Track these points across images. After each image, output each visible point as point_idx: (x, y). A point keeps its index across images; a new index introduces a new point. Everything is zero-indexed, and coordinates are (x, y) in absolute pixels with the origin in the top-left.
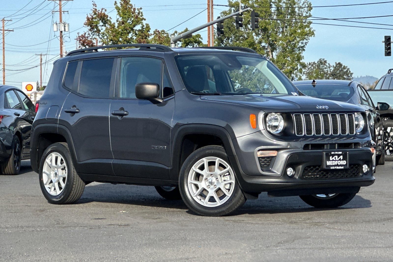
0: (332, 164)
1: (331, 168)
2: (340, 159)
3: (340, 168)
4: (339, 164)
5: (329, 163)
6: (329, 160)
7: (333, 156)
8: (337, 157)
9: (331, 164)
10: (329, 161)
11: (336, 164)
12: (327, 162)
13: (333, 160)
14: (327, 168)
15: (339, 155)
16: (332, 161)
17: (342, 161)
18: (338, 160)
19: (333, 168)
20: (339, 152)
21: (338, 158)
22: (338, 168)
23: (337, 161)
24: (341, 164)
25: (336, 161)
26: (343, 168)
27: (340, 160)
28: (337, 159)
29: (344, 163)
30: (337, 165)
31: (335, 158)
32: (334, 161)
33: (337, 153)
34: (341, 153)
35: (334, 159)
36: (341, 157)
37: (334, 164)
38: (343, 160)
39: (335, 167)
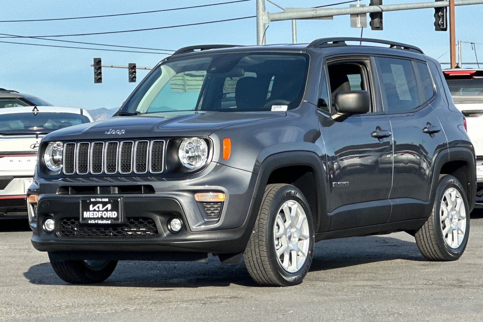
0: (93, 217)
1: (89, 222)
2: (107, 208)
3: (105, 222)
4: (104, 216)
5: (86, 215)
6: (88, 210)
7: (95, 204)
8: (101, 205)
9: (91, 217)
10: (88, 212)
11: (99, 217)
12: (85, 213)
13: (95, 210)
14: (84, 222)
15: (104, 204)
16: (93, 212)
17: (111, 212)
18: (103, 211)
19: (93, 222)
20: (103, 198)
21: (103, 207)
22: (100, 222)
23: (101, 212)
24: (108, 217)
25: (99, 212)
26: (109, 222)
27: (107, 210)
28: (101, 209)
29: (114, 214)
30: (102, 218)
31: (98, 207)
32: (95, 213)
33: (100, 200)
34: (107, 200)
35: (97, 209)
36: (109, 206)
37: (95, 216)
38: (111, 210)
39: (96, 221)
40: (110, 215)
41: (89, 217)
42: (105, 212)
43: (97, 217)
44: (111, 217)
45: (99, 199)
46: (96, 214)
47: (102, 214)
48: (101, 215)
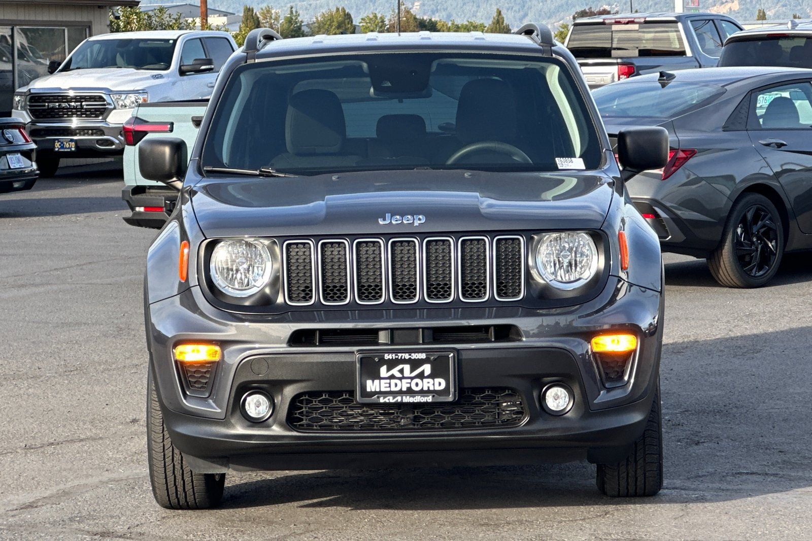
0: (388, 389)
1: (382, 400)
2: (423, 372)
3: (418, 399)
4: (414, 388)
5: (372, 386)
6: (376, 376)
7: (391, 364)
8: (407, 368)
9: (383, 389)
10: (376, 382)
11: (404, 389)
12: (369, 383)
13: (392, 377)
14: (367, 400)
15: (415, 364)
16: (388, 381)
17: (431, 380)
18: (412, 378)
19: (390, 399)
20: (415, 353)
21: (412, 371)
22: (407, 399)
23: (409, 381)
24: (425, 388)
25: (404, 381)
26: (429, 399)
27: (421, 376)
28: (407, 374)
29: (439, 384)
30: (410, 392)
31: (401, 371)
32: (393, 382)
33: (407, 356)
34: (423, 356)
35: (399, 375)
36: (427, 369)
37: (393, 389)
38: (432, 376)
39: (399, 399)
40: (429, 385)
41: (378, 390)
42: (418, 381)
43: (398, 389)
44: (431, 388)
45: (403, 355)
46: (396, 385)
47: (410, 383)
48: (409, 385)
